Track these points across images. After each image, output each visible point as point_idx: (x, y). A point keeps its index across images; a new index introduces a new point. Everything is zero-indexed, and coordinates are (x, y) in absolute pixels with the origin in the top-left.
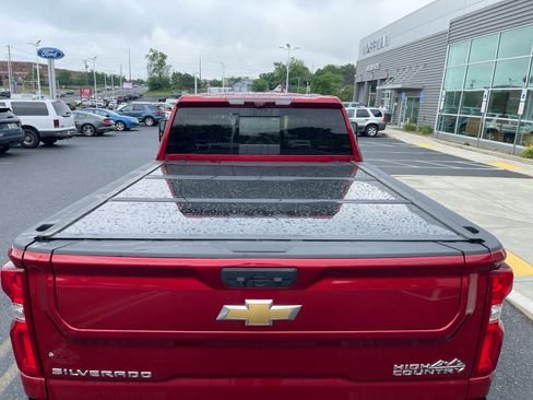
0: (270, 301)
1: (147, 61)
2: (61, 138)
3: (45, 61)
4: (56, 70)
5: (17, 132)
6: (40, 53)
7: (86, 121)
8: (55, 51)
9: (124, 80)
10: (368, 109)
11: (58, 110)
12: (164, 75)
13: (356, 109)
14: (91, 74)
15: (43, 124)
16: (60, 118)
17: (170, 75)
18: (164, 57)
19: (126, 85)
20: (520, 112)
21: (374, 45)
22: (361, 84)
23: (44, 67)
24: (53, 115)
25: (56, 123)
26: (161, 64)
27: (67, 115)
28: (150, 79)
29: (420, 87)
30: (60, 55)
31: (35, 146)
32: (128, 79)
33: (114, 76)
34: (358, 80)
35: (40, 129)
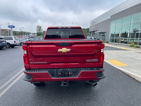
0: (66, 48)
1: (36, 28)
2: (16, 46)
3: (10, 29)
4: (13, 31)
5: (5, 44)
6: (9, 27)
7: (22, 42)
8: (13, 26)
9: (30, 33)
10: (92, 37)
11: (15, 39)
12: (41, 32)
13: (89, 37)
14: (22, 32)
15: (11, 42)
16: (16, 41)
17: (42, 32)
18: (41, 27)
19: (31, 34)
20: (128, 36)
21: (94, 22)
22: (91, 32)
23: (10, 30)
24: (14, 40)
25: (15, 42)
26: (40, 29)
27: (17, 40)
28: (37, 33)
29: (105, 32)
30: (14, 27)
31: (9, 48)
32: (31, 33)
33: (28, 32)
34: (90, 31)
35: (11, 43)
